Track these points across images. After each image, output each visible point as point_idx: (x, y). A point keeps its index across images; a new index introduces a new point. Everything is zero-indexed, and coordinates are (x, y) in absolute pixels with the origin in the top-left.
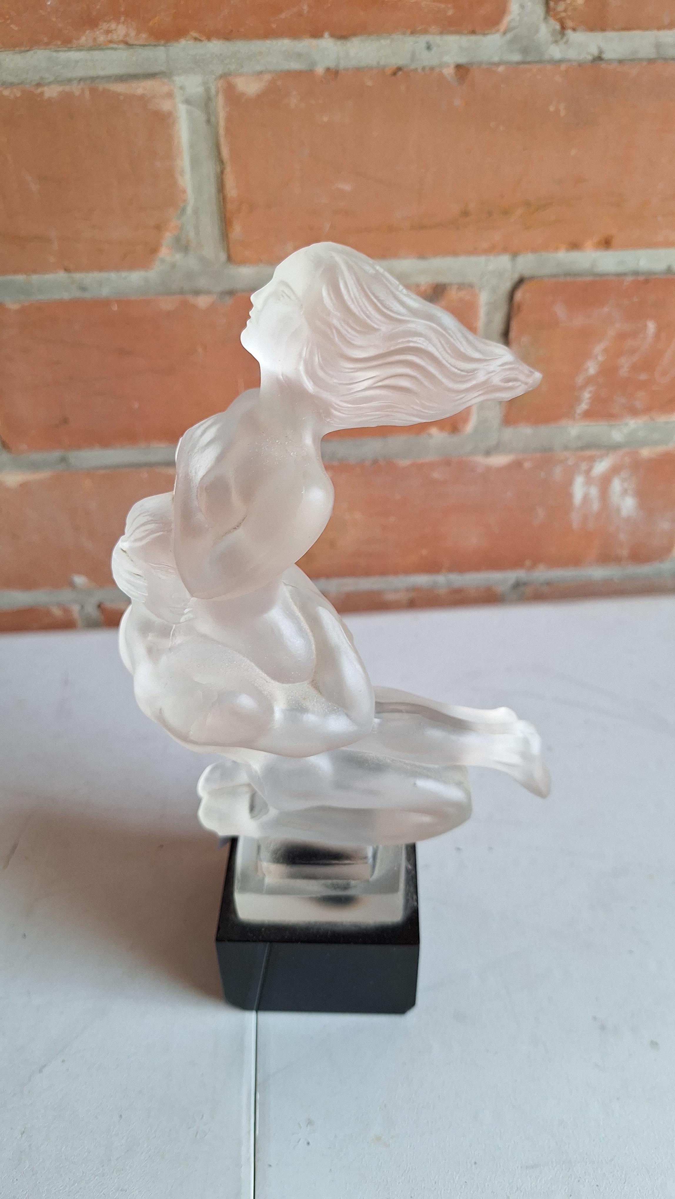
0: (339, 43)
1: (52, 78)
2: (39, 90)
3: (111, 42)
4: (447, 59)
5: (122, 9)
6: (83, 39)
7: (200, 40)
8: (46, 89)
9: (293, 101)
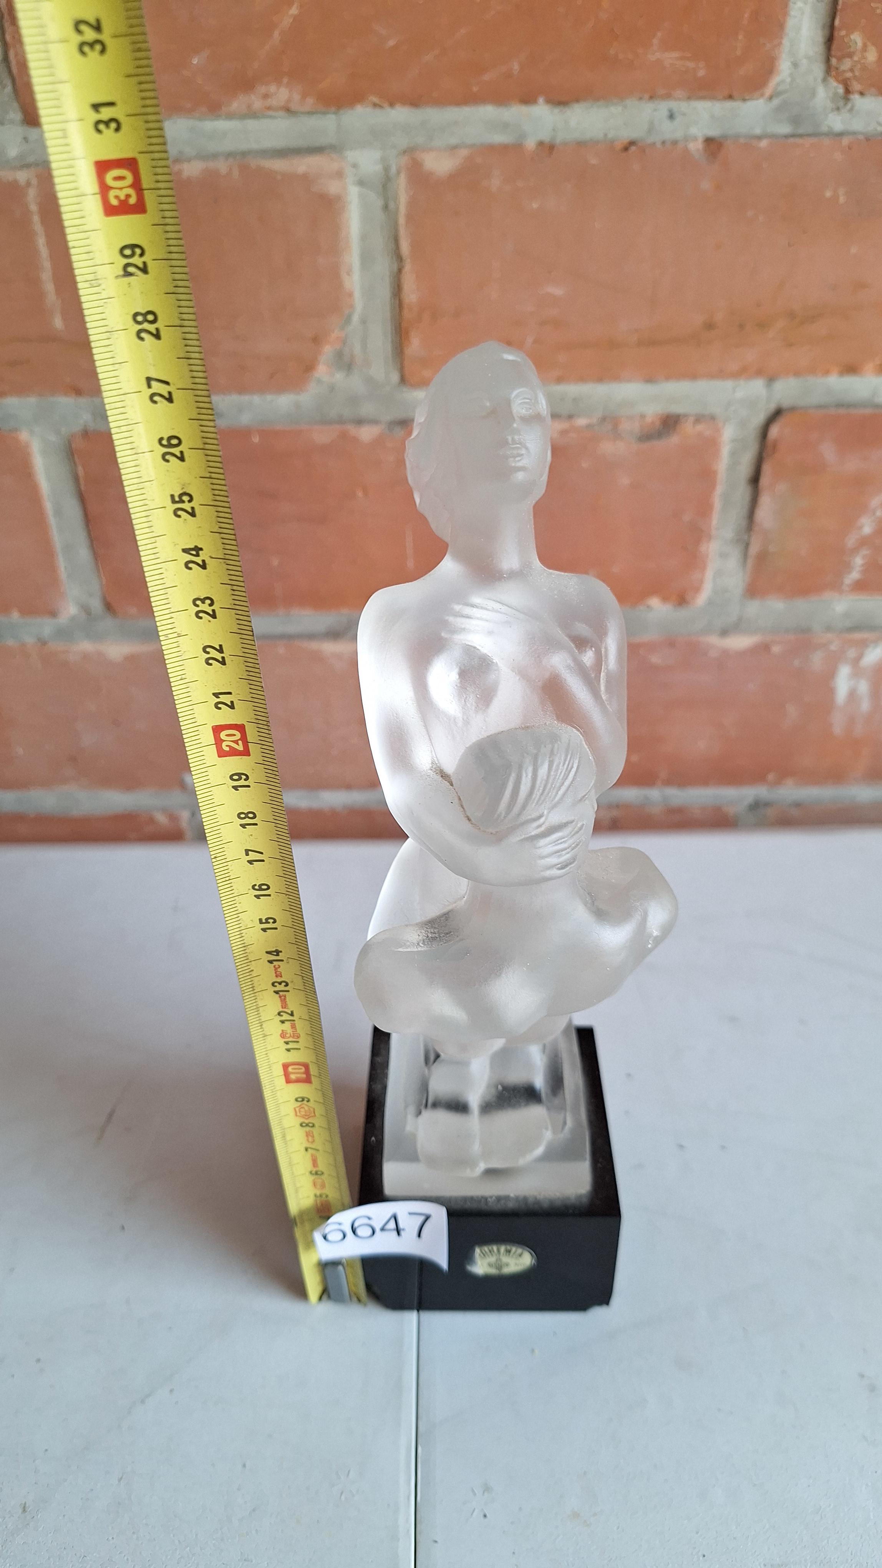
0: (556, 110)
1: (196, 153)
2: (177, 167)
3: (269, 108)
4: (694, 131)
5: (286, 67)
6: (235, 105)
7: (381, 107)
8: (186, 166)
9: (495, 183)
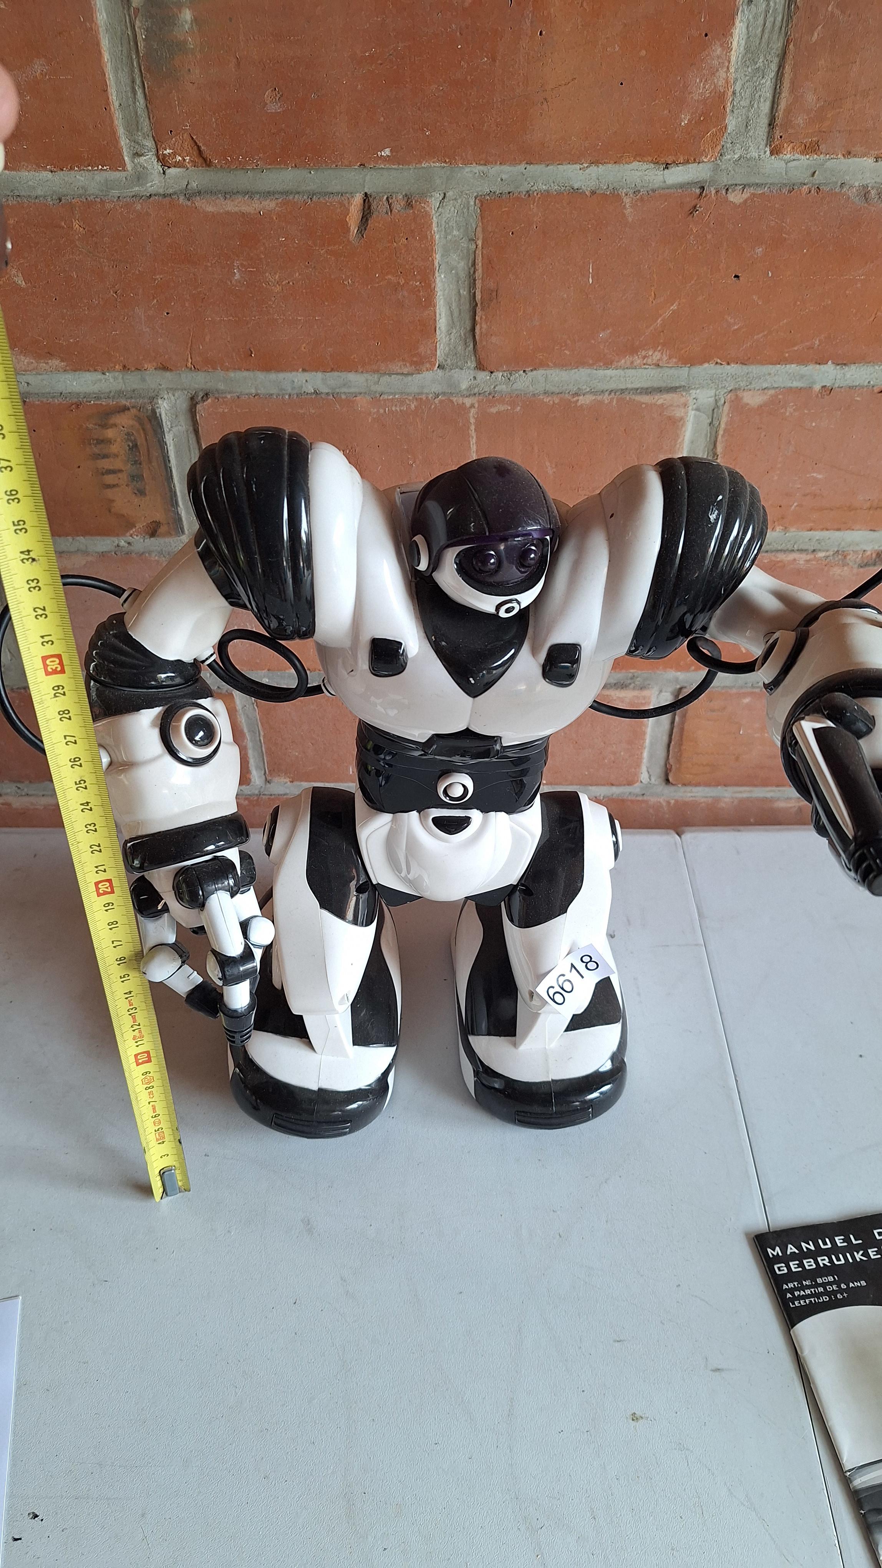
0: (838, 367)
1: (588, 390)
2: (575, 399)
3: (644, 364)
5: (661, 341)
6: (623, 361)
7: (721, 364)
8: (581, 398)
9: (790, 410)
